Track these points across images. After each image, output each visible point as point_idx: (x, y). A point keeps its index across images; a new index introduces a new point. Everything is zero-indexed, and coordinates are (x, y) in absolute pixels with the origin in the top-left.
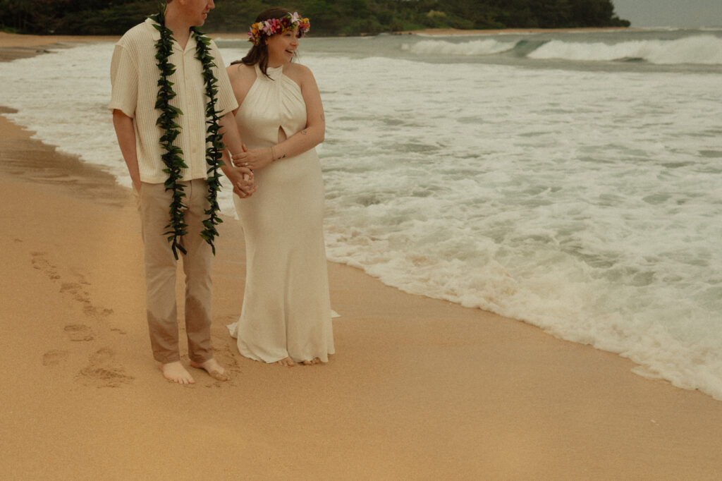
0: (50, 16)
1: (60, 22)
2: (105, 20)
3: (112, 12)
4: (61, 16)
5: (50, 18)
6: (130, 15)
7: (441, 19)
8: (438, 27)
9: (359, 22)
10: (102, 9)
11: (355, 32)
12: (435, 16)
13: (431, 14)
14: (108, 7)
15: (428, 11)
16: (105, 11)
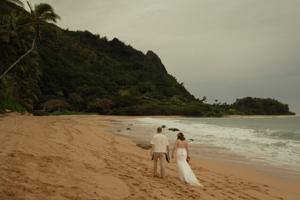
0: (108, 109)
1: (111, 111)
2: (127, 111)
3: (129, 108)
4: (112, 109)
5: (108, 110)
6: (135, 109)
7: (234, 112)
8: (234, 115)
9: (209, 113)
10: (125, 107)
11: (208, 116)
12: (232, 111)
13: (231, 110)
14: (127, 106)
15: (230, 109)
16: (126, 108)
